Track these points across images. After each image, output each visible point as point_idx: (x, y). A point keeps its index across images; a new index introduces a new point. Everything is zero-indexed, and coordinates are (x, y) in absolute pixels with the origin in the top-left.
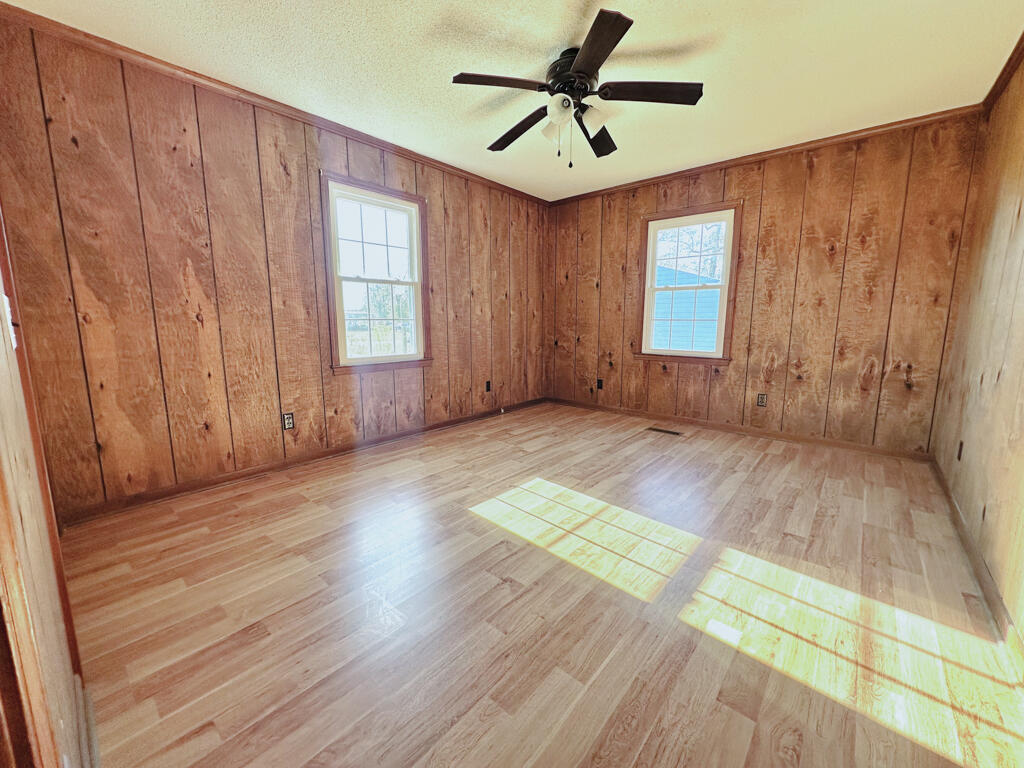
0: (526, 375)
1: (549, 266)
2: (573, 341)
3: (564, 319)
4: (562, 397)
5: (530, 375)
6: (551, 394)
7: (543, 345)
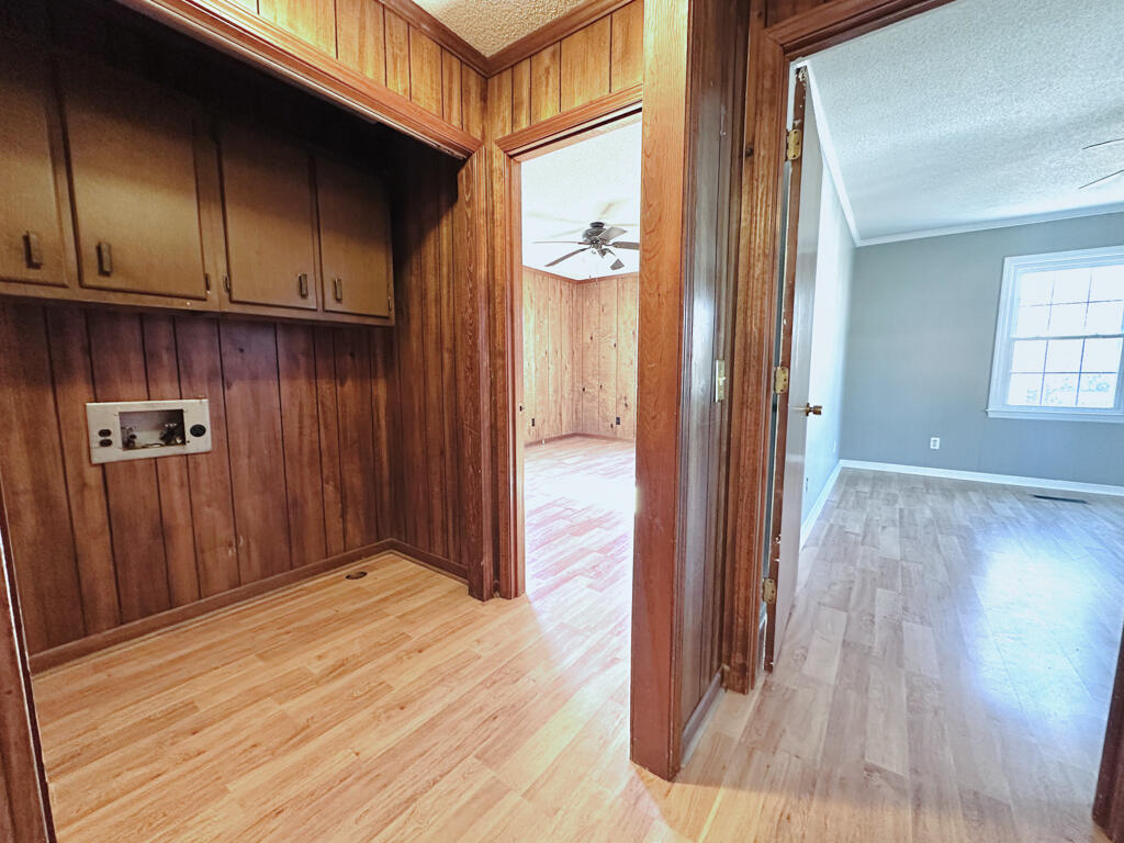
0: (560, 415)
1: (578, 329)
2: (597, 388)
3: (590, 371)
4: (589, 432)
5: (564, 414)
6: (580, 430)
7: (573, 391)
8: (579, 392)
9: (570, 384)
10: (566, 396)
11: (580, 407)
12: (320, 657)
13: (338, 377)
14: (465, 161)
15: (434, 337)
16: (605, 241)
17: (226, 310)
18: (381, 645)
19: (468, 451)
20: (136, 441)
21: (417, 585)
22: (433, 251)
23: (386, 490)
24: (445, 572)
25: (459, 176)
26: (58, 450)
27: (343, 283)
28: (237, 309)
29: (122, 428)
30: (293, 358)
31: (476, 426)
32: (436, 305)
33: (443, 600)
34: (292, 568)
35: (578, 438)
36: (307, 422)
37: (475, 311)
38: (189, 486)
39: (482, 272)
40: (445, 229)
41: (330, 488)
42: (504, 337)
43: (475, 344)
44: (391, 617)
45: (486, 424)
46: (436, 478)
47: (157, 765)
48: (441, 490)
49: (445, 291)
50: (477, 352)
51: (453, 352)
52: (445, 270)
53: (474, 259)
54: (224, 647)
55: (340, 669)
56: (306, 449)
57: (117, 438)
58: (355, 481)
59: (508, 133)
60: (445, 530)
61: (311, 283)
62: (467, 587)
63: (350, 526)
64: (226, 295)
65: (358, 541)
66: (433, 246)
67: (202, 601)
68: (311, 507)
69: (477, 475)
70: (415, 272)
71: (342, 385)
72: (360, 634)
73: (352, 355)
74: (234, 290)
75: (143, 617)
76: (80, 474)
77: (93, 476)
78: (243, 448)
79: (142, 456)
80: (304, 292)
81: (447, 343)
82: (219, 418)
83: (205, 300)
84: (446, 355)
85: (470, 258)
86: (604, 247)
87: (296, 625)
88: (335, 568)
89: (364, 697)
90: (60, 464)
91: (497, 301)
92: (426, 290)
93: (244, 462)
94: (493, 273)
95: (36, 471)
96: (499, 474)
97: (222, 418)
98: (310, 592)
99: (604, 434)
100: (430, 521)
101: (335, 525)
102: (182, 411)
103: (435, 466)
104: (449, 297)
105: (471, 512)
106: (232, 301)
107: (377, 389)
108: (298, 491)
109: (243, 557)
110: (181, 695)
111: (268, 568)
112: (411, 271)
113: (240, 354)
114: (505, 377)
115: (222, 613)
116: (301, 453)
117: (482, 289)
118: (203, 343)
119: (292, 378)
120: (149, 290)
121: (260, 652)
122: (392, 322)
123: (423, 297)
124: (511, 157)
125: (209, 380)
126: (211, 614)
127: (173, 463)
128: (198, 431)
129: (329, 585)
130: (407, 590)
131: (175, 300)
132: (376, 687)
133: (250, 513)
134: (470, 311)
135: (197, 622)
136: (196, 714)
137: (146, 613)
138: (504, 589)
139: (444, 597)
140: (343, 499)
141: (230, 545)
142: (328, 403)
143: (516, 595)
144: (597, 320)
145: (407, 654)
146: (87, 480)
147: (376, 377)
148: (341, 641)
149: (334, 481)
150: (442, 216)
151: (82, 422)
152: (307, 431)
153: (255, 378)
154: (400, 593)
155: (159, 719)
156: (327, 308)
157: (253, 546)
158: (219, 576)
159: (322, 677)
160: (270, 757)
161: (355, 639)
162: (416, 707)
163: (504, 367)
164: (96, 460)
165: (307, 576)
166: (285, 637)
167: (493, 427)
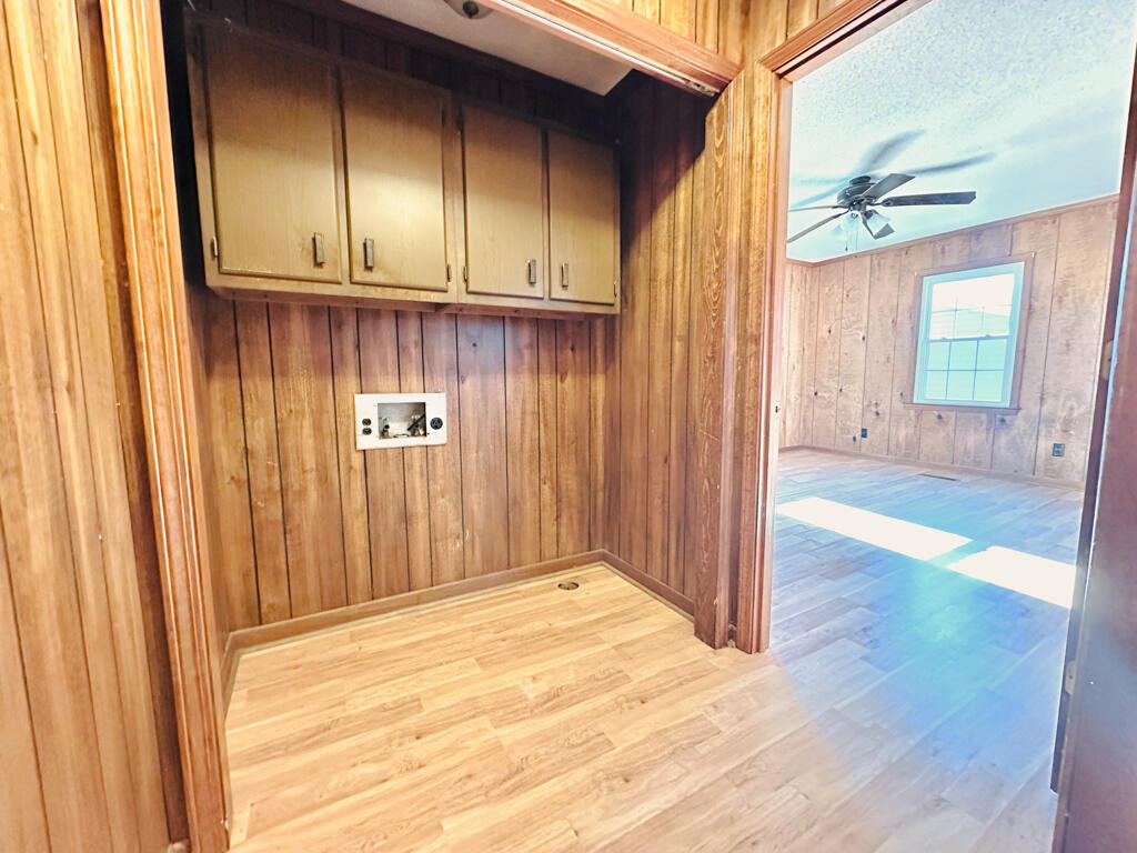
1: (810, 321)
2: (835, 392)
3: (826, 371)
4: (821, 445)
5: (789, 424)
6: (808, 442)
7: (801, 395)
8: (808, 396)
9: (799, 387)
10: (793, 400)
11: (809, 414)
12: (534, 678)
13: (558, 371)
14: (717, 95)
15: (662, 324)
16: (871, 199)
17: (463, 302)
18: (598, 680)
19: (703, 461)
20: (389, 430)
21: (632, 610)
22: (666, 224)
23: (600, 495)
24: (665, 601)
25: (708, 119)
26: (334, 436)
27: (570, 268)
28: (471, 300)
29: (380, 418)
30: (518, 351)
31: (716, 431)
32: (668, 286)
33: (664, 636)
34: (509, 567)
35: (806, 452)
36: (528, 418)
37: (722, 285)
38: (428, 477)
39: (734, 234)
40: (683, 193)
41: (546, 489)
42: (759, 316)
43: (720, 327)
44: (606, 646)
45: (729, 428)
46: (657, 490)
47: (385, 765)
48: (663, 502)
49: (679, 268)
50: (722, 336)
51: (688, 340)
52: (680, 243)
53: (723, 220)
54: (449, 641)
55: (553, 701)
56: (527, 446)
57: (375, 427)
58: (571, 483)
59: (779, 42)
60: (666, 550)
61: (539, 270)
62: (692, 625)
63: (564, 531)
64: (464, 285)
65: (570, 548)
66: (666, 217)
67: (434, 588)
68: (529, 506)
69: (715, 491)
70: (643, 250)
71: (562, 381)
72: (575, 659)
73: (573, 349)
74: (470, 280)
75: (388, 595)
76: (348, 458)
77: (357, 461)
78: (473, 442)
79: (393, 446)
80: (532, 280)
81: (680, 329)
82: (454, 412)
83: (446, 291)
84: (678, 345)
85: (719, 219)
86: (869, 208)
87: (511, 632)
88: (547, 573)
89: (582, 748)
90: (335, 447)
91: (752, 269)
92: (655, 270)
93: (472, 456)
94: (748, 234)
95: (320, 452)
96: (743, 493)
97: (457, 410)
98: (524, 597)
99: (841, 449)
100: (648, 537)
101: (549, 528)
102: (424, 404)
103: (658, 475)
104: (684, 275)
105: (704, 536)
106: (469, 293)
107: (596, 386)
108: (518, 491)
109: (468, 548)
110: (409, 688)
111: (489, 565)
112: (639, 252)
113: (473, 349)
114: (758, 367)
115: (450, 603)
116: (522, 450)
117: (732, 257)
118: (444, 336)
119: (517, 372)
120: (402, 283)
121: (479, 656)
122: (617, 310)
123: (652, 279)
124: (781, 76)
125: (447, 375)
126: (440, 602)
127: (417, 454)
128: (437, 424)
129: (542, 592)
130: (622, 614)
131: (422, 293)
132: (593, 737)
133: (476, 507)
134: (715, 286)
135: (428, 608)
136: (421, 715)
137: (391, 593)
138: (742, 637)
139: (663, 631)
140: (558, 501)
141: (458, 537)
142: (548, 399)
143: (758, 650)
144: (838, 309)
145: (627, 701)
146: (353, 464)
147: (595, 374)
148: (555, 663)
149: (551, 481)
150: (679, 179)
151: (351, 412)
152: (528, 429)
153: (484, 372)
154: (614, 616)
155: (391, 709)
156: (553, 296)
157: (477, 540)
158: (448, 566)
159: (538, 705)
160: (482, 798)
161: (568, 665)
162: (643, 786)
163: (757, 354)
164: (359, 447)
165: (523, 578)
166: (502, 644)
167: (739, 432)
